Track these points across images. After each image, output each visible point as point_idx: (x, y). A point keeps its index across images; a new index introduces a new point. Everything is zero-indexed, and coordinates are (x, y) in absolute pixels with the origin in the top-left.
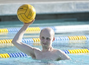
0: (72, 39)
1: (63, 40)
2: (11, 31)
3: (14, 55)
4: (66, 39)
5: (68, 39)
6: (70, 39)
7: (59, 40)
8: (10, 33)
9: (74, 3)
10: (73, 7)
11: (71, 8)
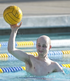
0: (66, 54)
1: (57, 54)
2: (4, 46)
3: (7, 69)
4: (60, 53)
5: (61, 54)
6: (64, 54)
7: (52, 54)
8: (3, 47)
9: (68, 17)
10: (67, 21)
11: (65, 22)
